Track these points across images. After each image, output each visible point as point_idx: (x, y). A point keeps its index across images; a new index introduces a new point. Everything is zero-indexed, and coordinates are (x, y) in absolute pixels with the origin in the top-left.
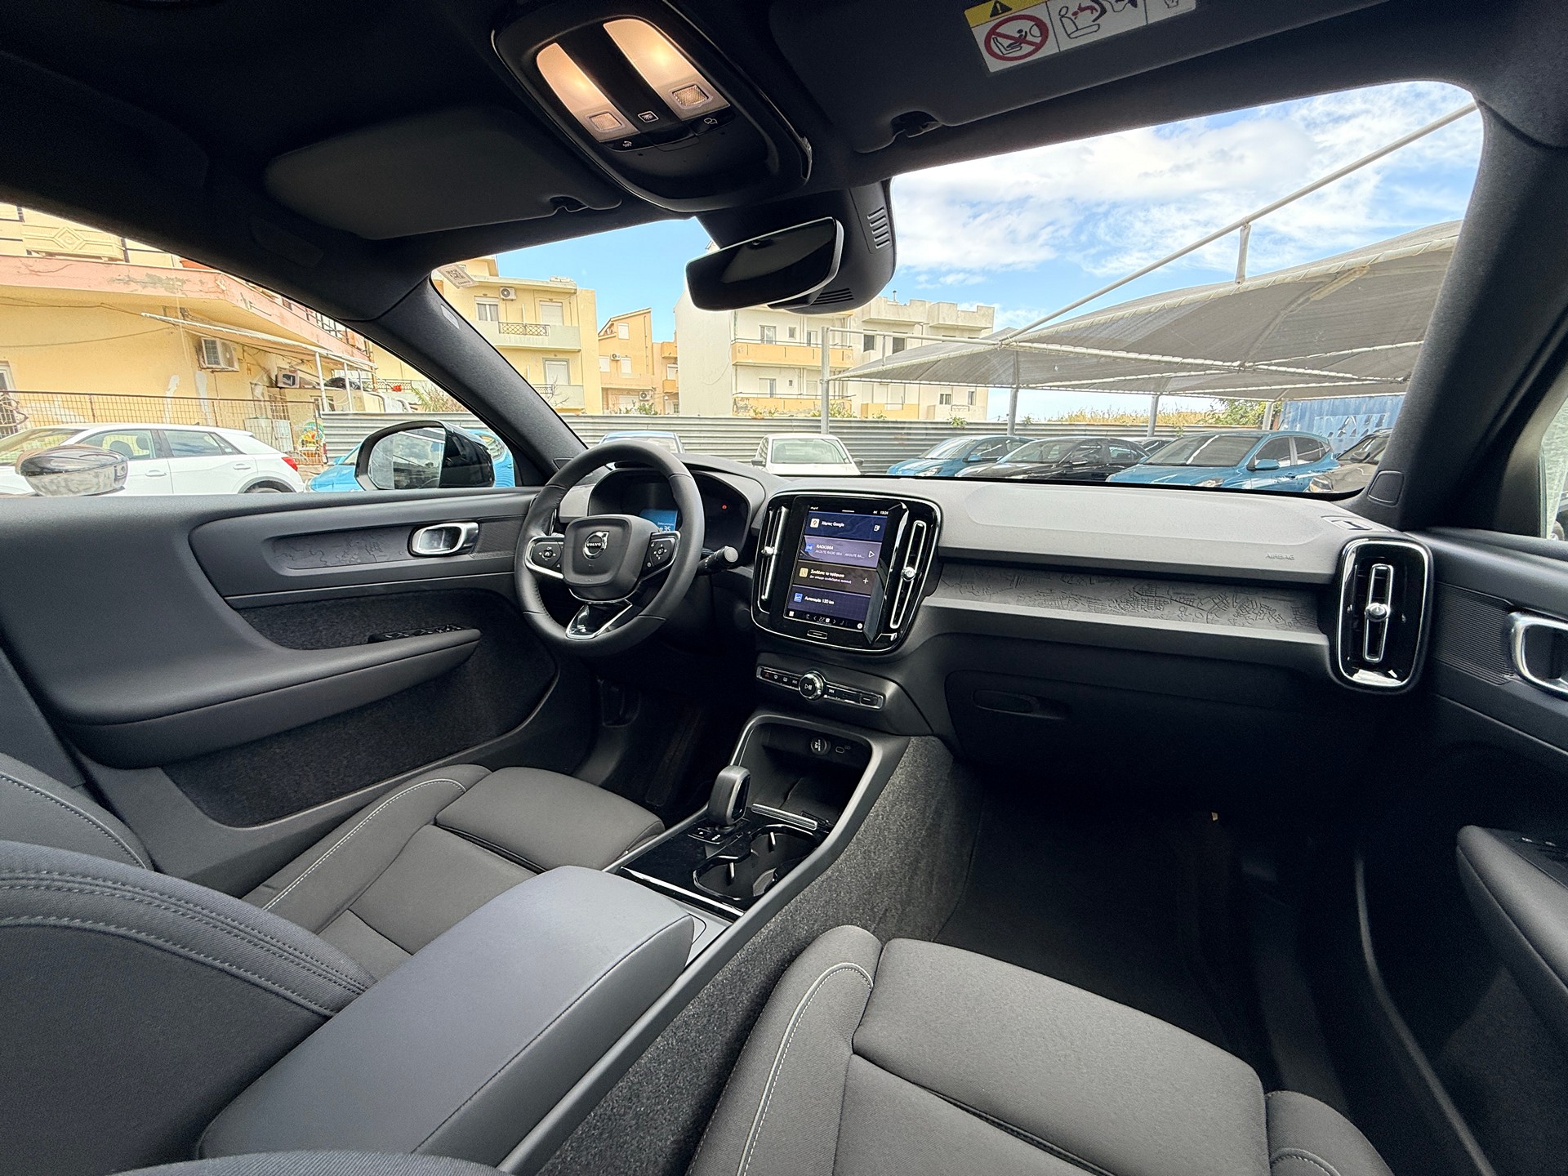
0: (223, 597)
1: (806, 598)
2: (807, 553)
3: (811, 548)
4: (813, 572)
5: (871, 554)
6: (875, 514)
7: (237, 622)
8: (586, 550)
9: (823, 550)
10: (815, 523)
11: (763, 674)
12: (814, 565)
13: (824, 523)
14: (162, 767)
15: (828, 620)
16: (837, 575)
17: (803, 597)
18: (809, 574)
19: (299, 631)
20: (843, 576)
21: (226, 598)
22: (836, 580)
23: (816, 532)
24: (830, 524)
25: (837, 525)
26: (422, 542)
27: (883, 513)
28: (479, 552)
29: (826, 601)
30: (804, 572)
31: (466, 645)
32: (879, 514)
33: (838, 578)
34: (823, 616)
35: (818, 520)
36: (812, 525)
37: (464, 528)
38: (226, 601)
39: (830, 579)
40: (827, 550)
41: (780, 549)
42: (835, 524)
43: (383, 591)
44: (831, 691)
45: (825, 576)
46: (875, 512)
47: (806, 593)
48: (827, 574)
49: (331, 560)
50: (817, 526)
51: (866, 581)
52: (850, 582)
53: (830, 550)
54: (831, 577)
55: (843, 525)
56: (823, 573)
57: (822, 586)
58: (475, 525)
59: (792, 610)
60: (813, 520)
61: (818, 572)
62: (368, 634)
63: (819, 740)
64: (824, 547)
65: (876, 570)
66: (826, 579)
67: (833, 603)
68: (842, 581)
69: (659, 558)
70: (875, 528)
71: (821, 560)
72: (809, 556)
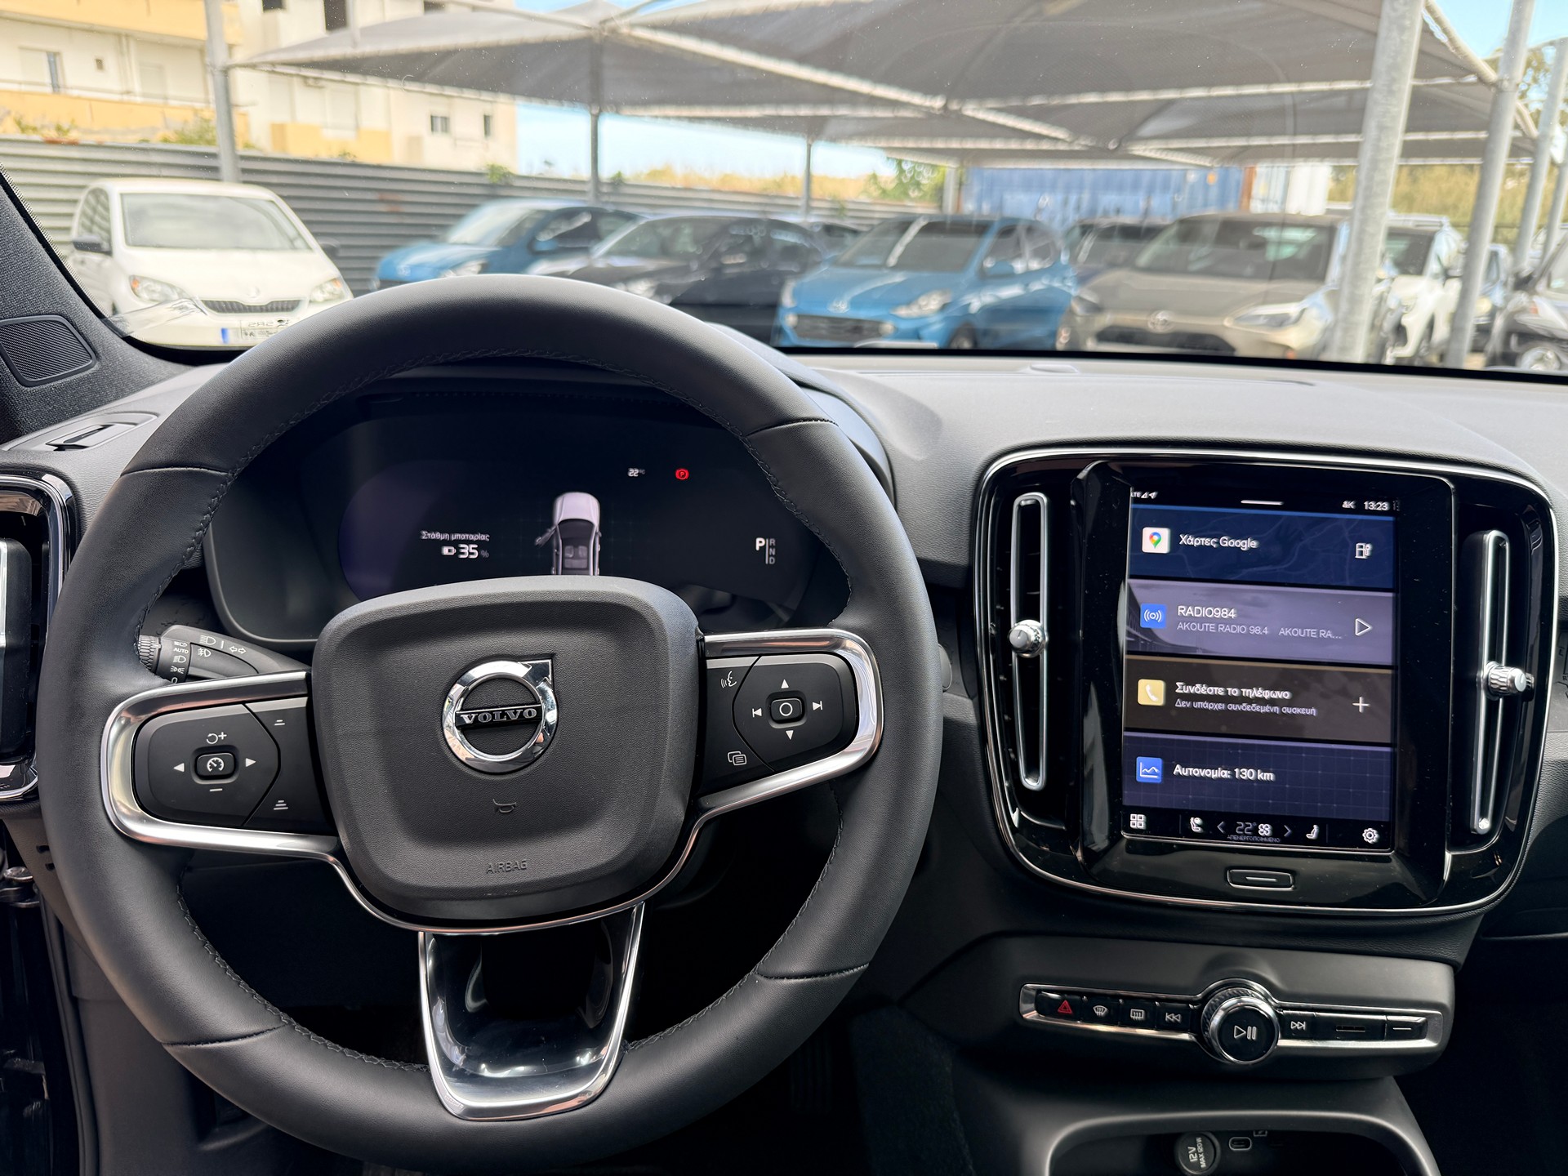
1: (1178, 769)
2: (1148, 632)
3: (1159, 616)
4: (1181, 688)
5: (1361, 627)
6: (1348, 511)
8: (452, 738)
9: (1203, 620)
10: (1156, 541)
11: (1043, 1005)
13: (1185, 540)
15: (1265, 829)
16: (1267, 694)
17: (1167, 770)
18: (1170, 694)
20: (1285, 695)
22: (1266, 709)
23: (1157, 569)
24: (1207, 542)
25: (1235, 543)
27: (1371, 505)
29: (1247, 774)
30: (1152, 693)
32: (1360, 509)
33: (1272, 702)
34: (1246, 818)
35: (1165, 533)
36: (1148, 547)
39: (1245, 707)
40: (1221, 620)
42: (1227, 542)
44: (1297, 1025)
45: (1227, 699)
46: (1346, 505)
47: (1170, 756)
48: (1233, 692)
50: (1163, 547)
51: (1361, 705)
52: (1313, 711)
53: (1229, 622)
54: (1249, 701)
55: (1254, 544)
56: (1220, 691)
57: (1224, 729)
59: (1138, 810)
60: (1147, 532)
61: (1200, 689)
63: (1199, 1140)
64: (1204, 612)
65: (1389, 672)
66: (1232, 707)
67: (1270, 776)
68: (1286, 710)
69: (790, 734)
70: (1358, 549)
71: (1204, 651)
72: (1160, 640)
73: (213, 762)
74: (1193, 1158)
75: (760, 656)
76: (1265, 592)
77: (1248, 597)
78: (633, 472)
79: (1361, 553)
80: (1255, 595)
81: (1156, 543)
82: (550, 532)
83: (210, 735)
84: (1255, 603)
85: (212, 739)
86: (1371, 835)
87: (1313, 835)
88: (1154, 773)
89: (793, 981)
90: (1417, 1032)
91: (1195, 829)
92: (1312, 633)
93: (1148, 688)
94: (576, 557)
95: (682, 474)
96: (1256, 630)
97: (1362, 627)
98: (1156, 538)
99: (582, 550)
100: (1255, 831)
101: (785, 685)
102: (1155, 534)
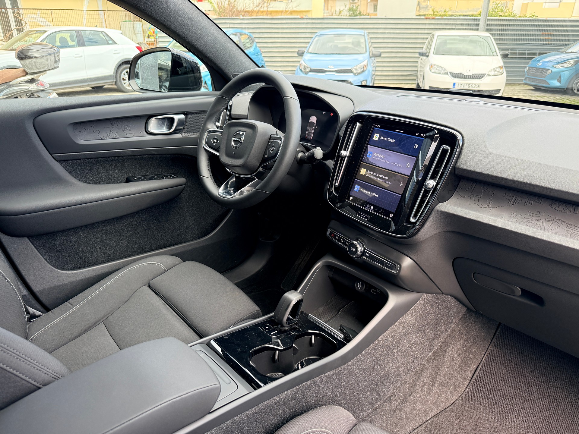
0: (51, 154)
1: (362, 190)
3: (370, 155)
4: (369, 172)
6: (417, 136)
7: (58, 168)
8: (233, 143)
9: (378, 157)
10: (376, 137)
11: (331, 234)
12: (372, 167)
13: (382, 138)
14: (28, 237)
15: (372, 207)
16: (384, 177)
17: (360, 189)
18: (366, 173)
19: (90, 173)
20: (387, 178)
21: (53, 155)
22: (383, 180)
23: (377, 144)
24: (385, 139)
25: (391, 140)
26: (153, 126)
27: (422, 135)
28: (186, 132)
29: (373, 194)
30: (363, 171)
31: (178, 187)
32: (419, 136)
34: (370, 204)
35: (378, 135)
36: (374, 138)
37: (177, 117)
38: (52, 156)
39: (379, 179)
41: (351, 153)
42: (389, 140)
43: (130, 153)
44: (367, 254)
45: (376, 176)
46: (417, 134)
47: (361, 186)
48: (378, 175)
49: (103, 135)
50: (377, 139)
51: (401, 184)
52: (391, 183)
53: (382, 158)
55: (394, 141)
56: (375, 174)
57: (372, 183)
58: (182, 116)
59: (352, 196)
60: (376, 134)
61: (372, 173)
62: (126, 176)
63: (361, 282)
64: (379, 155)
65: (408, 177)
66: (376, 178)
67: (377, 196)
68: (386, 182)
69: (271, 153)
70: (415, 146)
71: (376, 164)
72: (369, 160)
73: (215, 141)
76: (391, 153)
77: (388, 153)
78: (324, 113)
79: (415, 147)
80: (390, 153)
84: (389, 155)
85: (216, 137)
86: (391, 215)
87: (380, 212)
88: (357, 189)
90: (392, 267)
91: (361, 203)
92: (398, 164)
94: (310, 130)
96: (387, 162)
97: (408, 165)
98: (376, 136)
100: (370, 207)
101: (274, 145)
102: (377, 135)
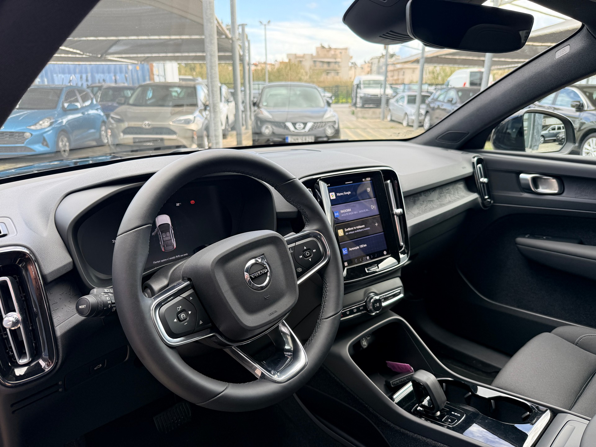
1: (350, 249)
4: (346, 230)
6: (364, 181)
8: (252, 283)
9: (346, 213)
12: (345, 225)
13: (338, 194)
15: (368, 258)
17: (348, 250)
18: (344, 232)
20: (363, 226)
22: (361, 230)
24: (341, 194)
25: (347, 193)
27: (367, 179)
29: (362, 246)
32: (366, 181)
33: (362, 228)
34: (364, 256)
39: (358, 231)
42: (345, 193)
45: (354, 230)
47: (348, 246)
48: (355, 228)
50: (334, 197)
51: (376, 224)
52: (369, 228)
53: (350, 212)
54: (358, 229)
55: (350, 193)
56: (352, 228)
57: (356, 237)
59: (345, 262)
61: (349, 229)
63: (364, 339)
64: (345, 211)
65: (379, 216)
66: (356, 232)
67: (365, 245)
68: (365, 229)
69: (310, 259)
71: (348, 220)
72: (339, 220)
73: (182, 316)
74: (364, 343)
75: (295, 242)
76: (355, 203)
77: (352, 205)
78: (178, 205)
79: (368, 190)
81: (333, 196)
82: (156, 230)
83: (178, 308)
84: (354, 206)
85: (179, 309)
86: (385, 253)
87: (376, 256)
88: (346, 252)
89: (333, 317)
90: (400, 293)
91: (356, 262)
92: (364, 210)
93: (340, 232)
94: (166, 236)
95: (192, 202)
96: (355, 213)
97: (372, 207)
98: (332, 195)
99: (168, 234)
100: (366, 259)
101: (305, 248)
102: (332, 194)
